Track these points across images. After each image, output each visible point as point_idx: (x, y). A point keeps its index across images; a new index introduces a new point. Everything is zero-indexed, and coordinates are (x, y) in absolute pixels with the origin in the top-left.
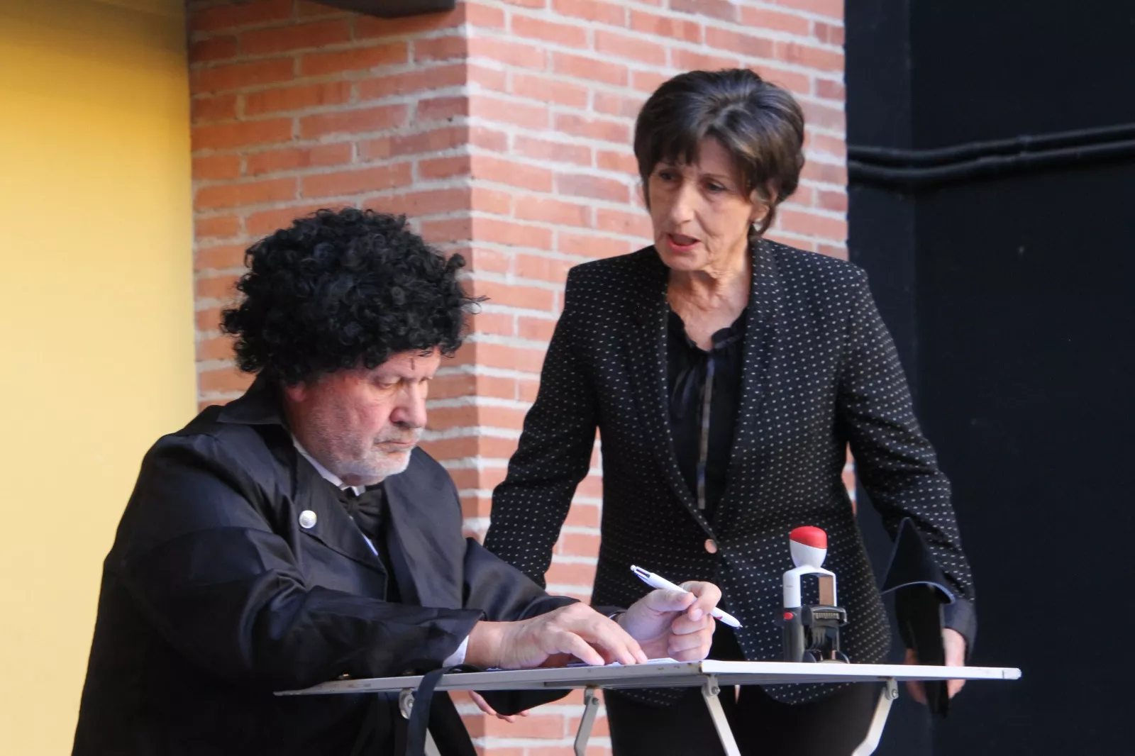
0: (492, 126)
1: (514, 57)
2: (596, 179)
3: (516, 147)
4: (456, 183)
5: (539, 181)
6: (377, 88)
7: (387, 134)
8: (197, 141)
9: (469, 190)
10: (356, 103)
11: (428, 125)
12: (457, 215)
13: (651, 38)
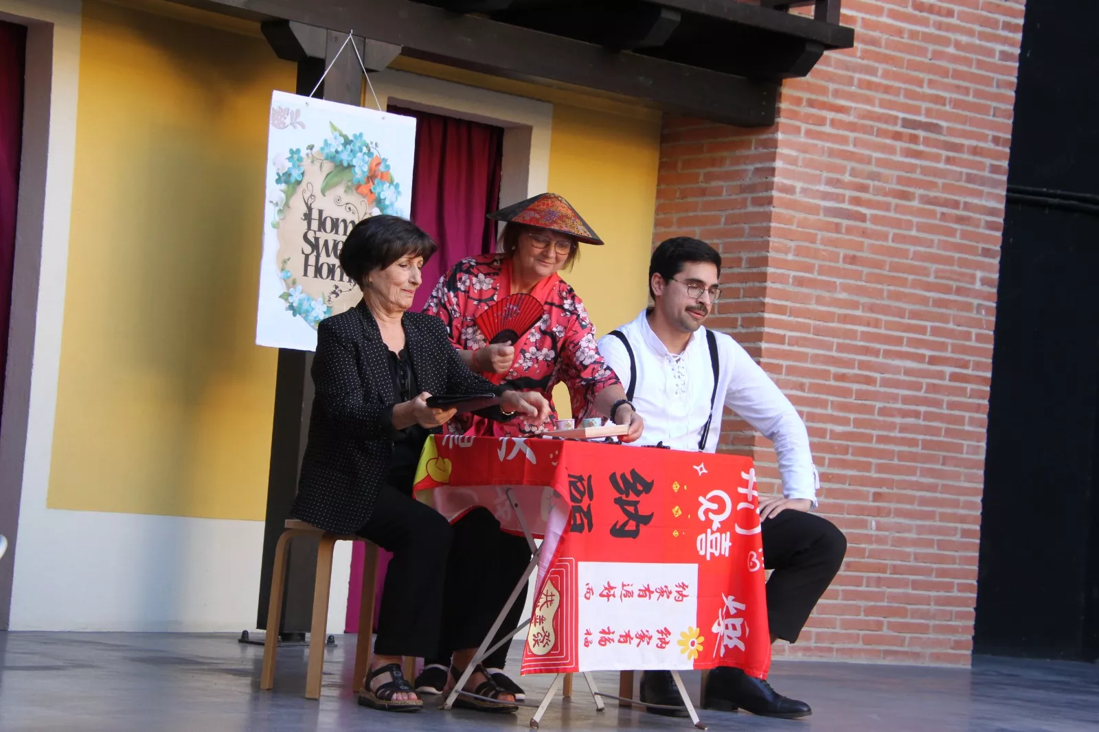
0: (787, 182)
1: (804, 149)
2: (847, 209)
3: (800, 193)
4: (766, 209)
5: (814, 210)
6: (737, 161)
7: (739, 183)
8: (660, 181)
9: (771, 212)
10: (728, 168)
11: (757, 180)
12: (764, 224)
13: (889, 141)
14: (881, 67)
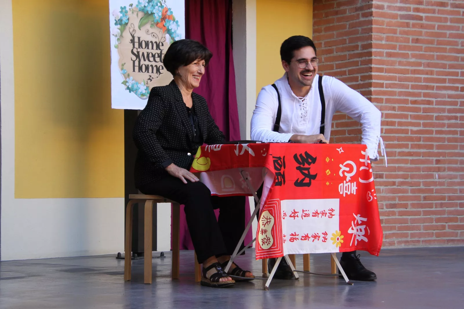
0: (380, 3)
2: (413, 15)
3: (387, 8)
4: (369, 18)
5: (395, 17)
8: (314, 9)
9: (372, 20)
11: (364, 4)
12: (369, 26)
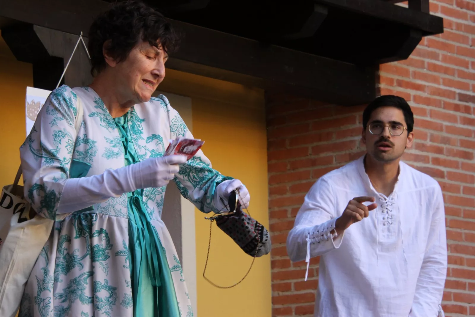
2: (431, 169)
6: (343, 134)
7: (347, 152)
8: (270, 157)
10: (334, 140)
13: (452, 112)
14: (441, 53)
